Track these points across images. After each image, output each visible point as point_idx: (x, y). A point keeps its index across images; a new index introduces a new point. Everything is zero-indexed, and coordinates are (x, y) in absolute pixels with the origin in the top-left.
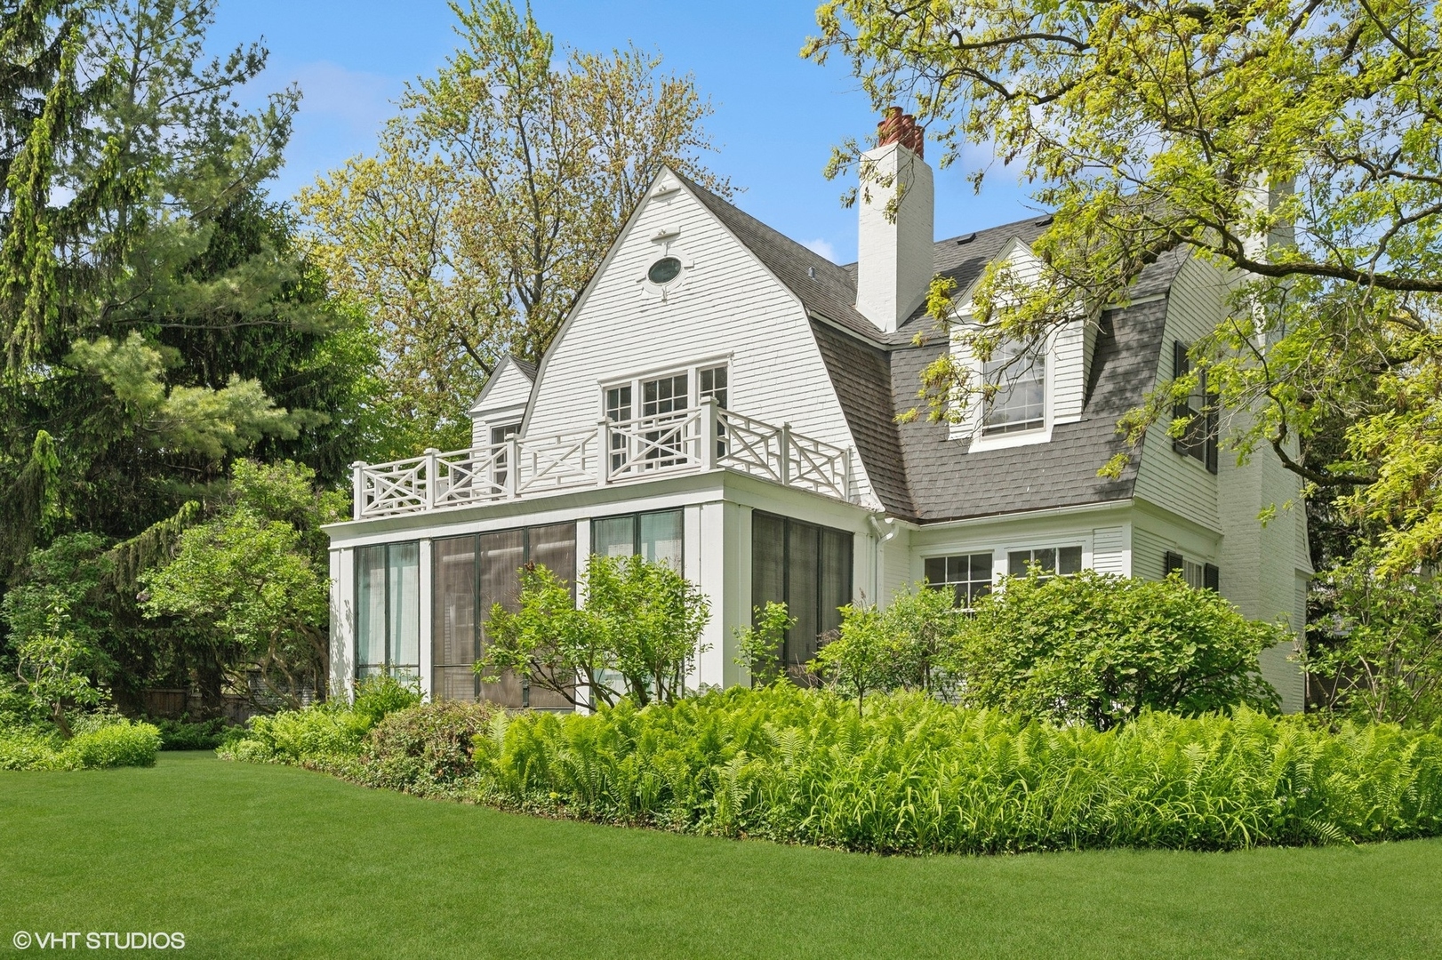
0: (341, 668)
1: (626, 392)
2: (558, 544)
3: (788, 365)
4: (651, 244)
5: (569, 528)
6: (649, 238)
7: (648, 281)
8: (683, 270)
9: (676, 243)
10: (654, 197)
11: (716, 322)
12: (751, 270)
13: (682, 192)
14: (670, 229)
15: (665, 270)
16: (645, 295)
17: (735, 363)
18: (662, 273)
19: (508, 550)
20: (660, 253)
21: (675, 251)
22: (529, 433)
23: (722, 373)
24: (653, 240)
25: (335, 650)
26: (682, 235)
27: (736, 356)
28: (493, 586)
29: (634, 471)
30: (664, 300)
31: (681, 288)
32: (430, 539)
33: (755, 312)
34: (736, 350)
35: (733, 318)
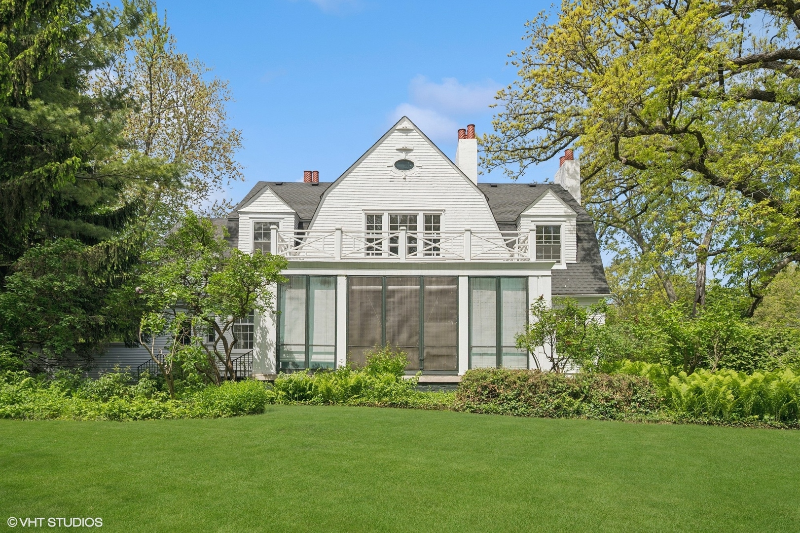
0: (264, 347)
1: (379, 218)
2: (446, 287)
3: (475, 220)
4: (396, 151)
5: (455, 280)
6: (395, 148)
7: (394, 168)
8: (415, 167)
9: (410, 154)
10: (397, 130)
11: (434, 194)
12: (454, 175)
13: (414, 131)
14: (409, 147)
15: (404, 165)
16: (392, 174)
17: (446, 215)
18: (403, 166)
19: (409, 287)
20: (402, 156)
21: (410, 157)
22: (313, 228)
23: (437, 218)
24: (397, 150)
25: (259, 335)
26: (414, 151)
27: (446, 212)
28: (396, 305)
29: (385, 255)
30: (405, 179)
31: (414, 175)
32: (346, 276)
33: (458, 194)
34: (446, 209)
35: (445, 194)
